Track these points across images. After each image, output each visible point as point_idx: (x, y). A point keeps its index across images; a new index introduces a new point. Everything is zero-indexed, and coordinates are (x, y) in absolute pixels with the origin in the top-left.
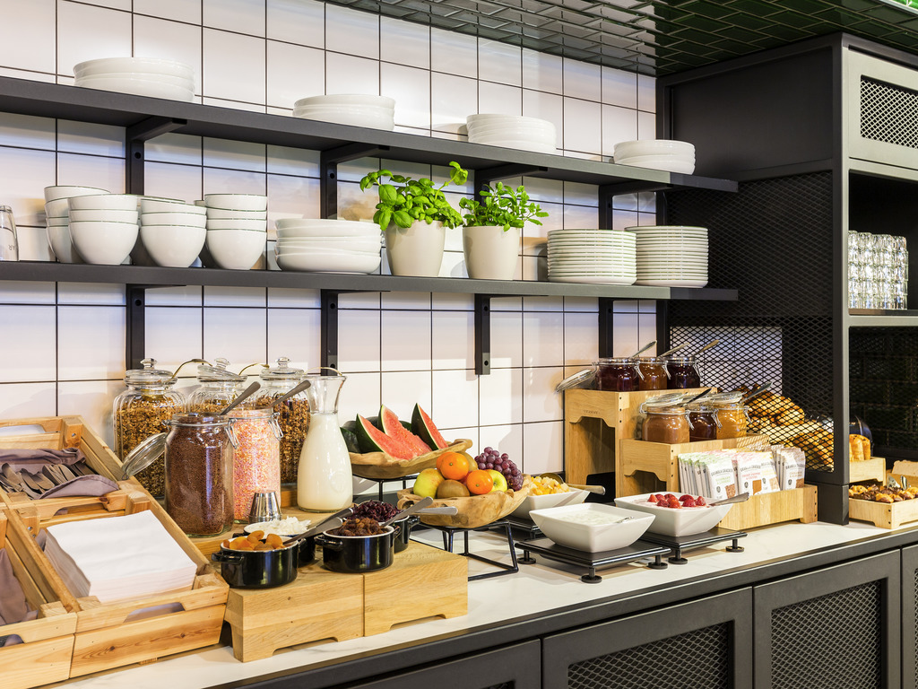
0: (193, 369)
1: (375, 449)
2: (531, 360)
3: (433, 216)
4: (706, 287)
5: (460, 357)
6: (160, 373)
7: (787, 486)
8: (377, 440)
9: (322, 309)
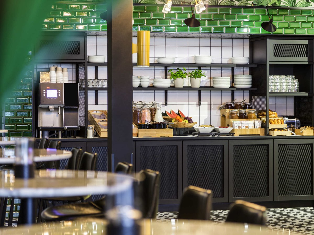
0: (140, 103)
1: (168, 116)
2: (213, 103)
3: (181, 77)
4: (251, 87)
5: (195, 102)
6: (134, 103)
7: (256, 128)
8: (168, 115)
9: (165, 93)
